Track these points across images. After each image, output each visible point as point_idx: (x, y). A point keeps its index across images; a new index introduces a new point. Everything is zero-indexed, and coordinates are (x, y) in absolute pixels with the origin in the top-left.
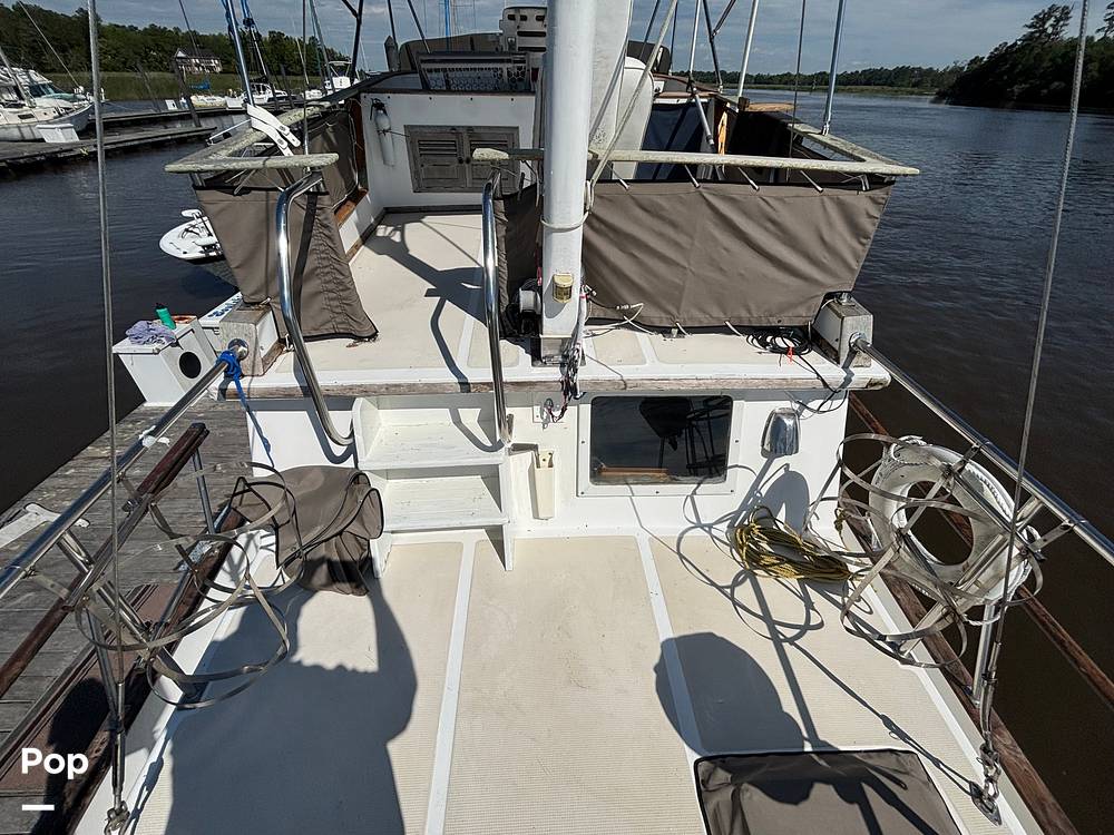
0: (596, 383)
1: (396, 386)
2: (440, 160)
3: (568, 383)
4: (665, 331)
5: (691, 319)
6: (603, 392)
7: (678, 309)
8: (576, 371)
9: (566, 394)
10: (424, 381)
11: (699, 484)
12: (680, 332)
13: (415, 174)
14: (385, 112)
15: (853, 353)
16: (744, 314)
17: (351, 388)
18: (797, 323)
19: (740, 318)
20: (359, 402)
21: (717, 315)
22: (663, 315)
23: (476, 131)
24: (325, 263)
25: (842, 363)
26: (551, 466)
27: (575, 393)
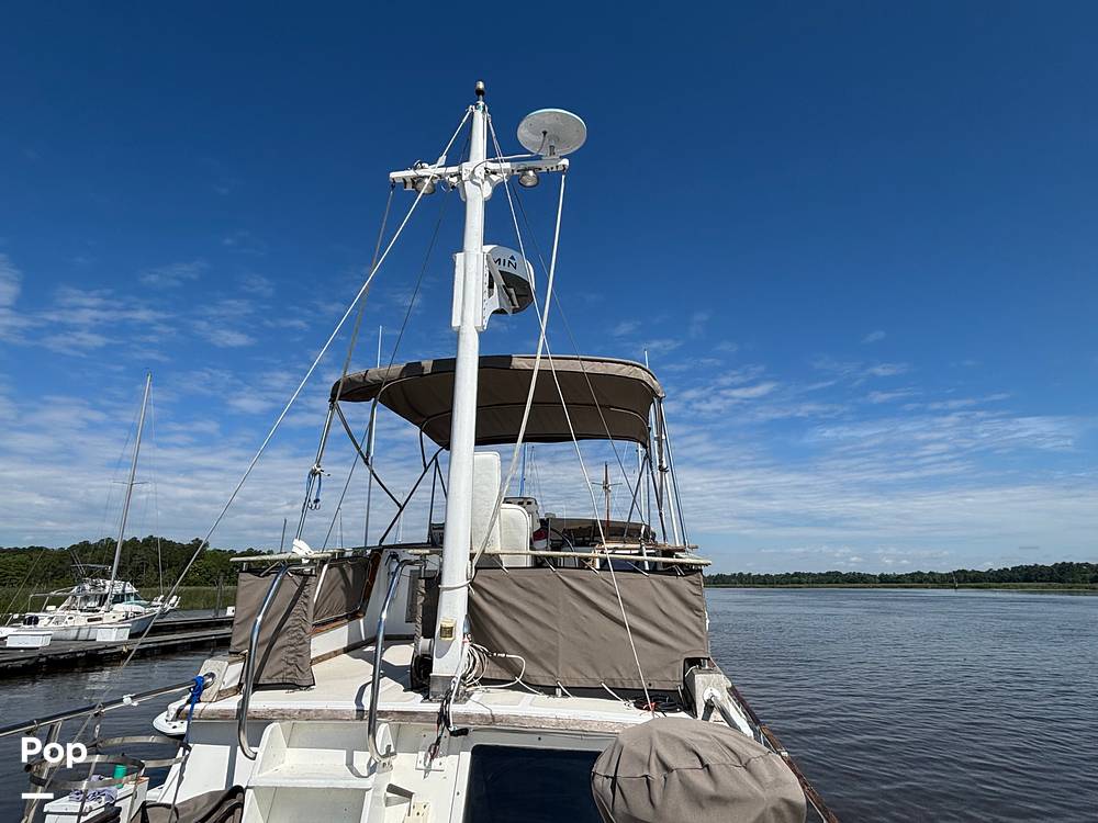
0: (467, 715)
1: (307, 710)
4: (550, 691)
5: (570, 679)
7: (557, 668)
10: (331, 708)
12: (563, 693)
13: (411, 607)
16: (615, 676)
17: (273, 713)
18: (667, 687)
19: (612, 678)
20: (273, 724)
21: (588, 673)
22: (546, 674)
24: (297, 623)
25: (700, 717)
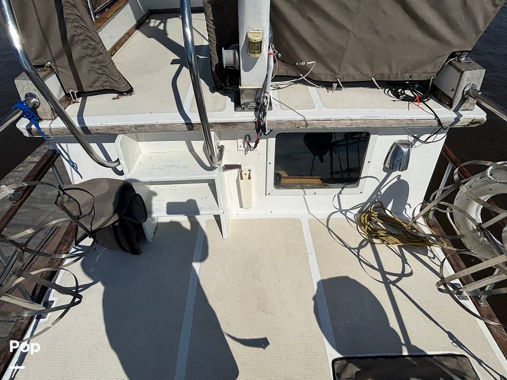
0: (279, 123)
1: (141, 126)
3: (259, 123)
4: (328, 85)
5: (347, 75)
6: (284, 129)
7: (339, 68)
8: (265, 114)
9: (258, 132)
10: (160, 122)
11: (343, 188)
12: (339, 86)
15: (464, 100)
16: (386, 71)
17: (112, 128)
18: (423, 78)
19: (382, 75)
20: (120, 137)
21: (367, 72)
22: (329, 73)
25: (454, 107)
26: (249, 178)
27: (264, 130)
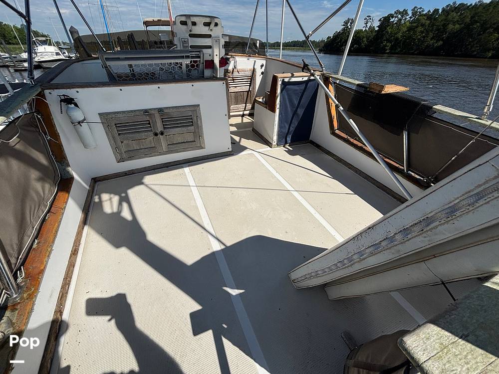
2: (137, 136)
13: (116, 148)
14: (76, 105)
23: (166, 111)
